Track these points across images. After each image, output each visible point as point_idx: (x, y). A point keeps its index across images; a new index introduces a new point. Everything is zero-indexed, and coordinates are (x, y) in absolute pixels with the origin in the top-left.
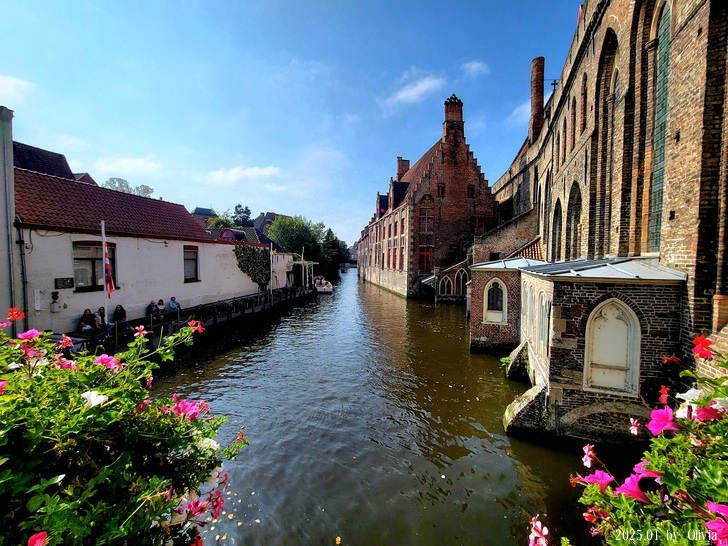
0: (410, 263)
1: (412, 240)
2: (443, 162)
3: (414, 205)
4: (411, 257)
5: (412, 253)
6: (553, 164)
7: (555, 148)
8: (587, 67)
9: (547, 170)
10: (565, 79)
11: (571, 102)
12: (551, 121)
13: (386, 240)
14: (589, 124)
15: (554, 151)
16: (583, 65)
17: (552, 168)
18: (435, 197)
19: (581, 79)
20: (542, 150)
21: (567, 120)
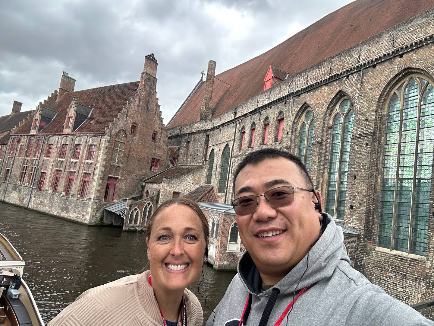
0: (97, 191)
3: (110, 136)
4: (99, 185)
6: (234, 143)
7: (238, 134)
8: (284, 110)
9: (225, 144)
10: (261, 103)
11: (263, 118)
12: (237, 117)
13: (52, 159)
14: (284, 140)
15: (236, 136)
16: (280, 106)
17: (233, 146)
18: (128, 134)
19: (277, 112)
20: (218, 127)
21: (256, 125)
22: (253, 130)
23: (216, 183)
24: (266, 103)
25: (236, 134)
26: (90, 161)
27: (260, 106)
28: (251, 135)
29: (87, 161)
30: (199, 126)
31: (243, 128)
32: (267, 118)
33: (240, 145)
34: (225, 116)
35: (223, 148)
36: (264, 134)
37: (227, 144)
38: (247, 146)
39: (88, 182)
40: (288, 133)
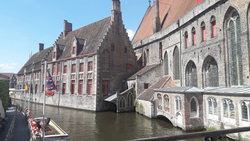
0: (98, 89)
1: (99, 76)
2: (113, 32)
3: (100, 54)
4: (98, 85)
5: (99, 83)
6: (181, 44)
7: (183, 38)
8: (215, 14)
9: (174, 46)
10: (197, 13)
11: (200, 23)
12: (180, 26)
13: (68, 75)
14: (218, 36)
15: (182, 39)
16: (212, 13)
17: (181, 46)
18: (110, 51)
19: (210, 17)
20: (167, 36)
21: (196, 29)
22: (194, 33)
23: (172, 74)
24: (200, 12)
25: (181, 38)
26: (90, 72)
27: (196, 15)
28: (193, 37)
29: (88, 72)
30: (154, 37)
31: (186, 32)
32: (203, 23)
33: (186, 45)
34: (171, 27)
35: (173, 49)
36: (202, 34)
37: (176, 46)
38: (191, 45)
39: (91, 84)
40: (220, 30)
